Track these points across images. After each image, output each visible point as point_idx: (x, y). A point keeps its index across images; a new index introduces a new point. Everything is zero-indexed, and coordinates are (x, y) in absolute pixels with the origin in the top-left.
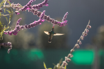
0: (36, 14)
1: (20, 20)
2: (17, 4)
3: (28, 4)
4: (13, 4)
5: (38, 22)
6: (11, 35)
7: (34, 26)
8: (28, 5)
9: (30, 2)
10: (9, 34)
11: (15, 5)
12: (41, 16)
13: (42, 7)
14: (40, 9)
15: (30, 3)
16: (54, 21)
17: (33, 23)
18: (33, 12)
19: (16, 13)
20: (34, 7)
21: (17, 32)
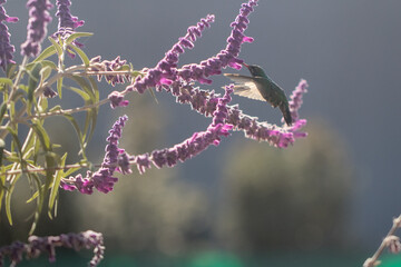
0: (188, 98)
1: (122, 124)
2: (113, 62)
3: (164, 60)
4: (97, 61)
5: (208, 135)
6: (90, 192)
7: (193, 153)
8: (163, 66)
9: (170, 52)
10: (80, 189)
11: (102, 64)
12: (217, 111)
13: (219, 72)
14: (209, 82)
15: (172, 57)
16: (255, 127)
17: (185, 142)
18: (176, 91)
19: (116, 101)
20: (186, 75)
21: (116, 180)
